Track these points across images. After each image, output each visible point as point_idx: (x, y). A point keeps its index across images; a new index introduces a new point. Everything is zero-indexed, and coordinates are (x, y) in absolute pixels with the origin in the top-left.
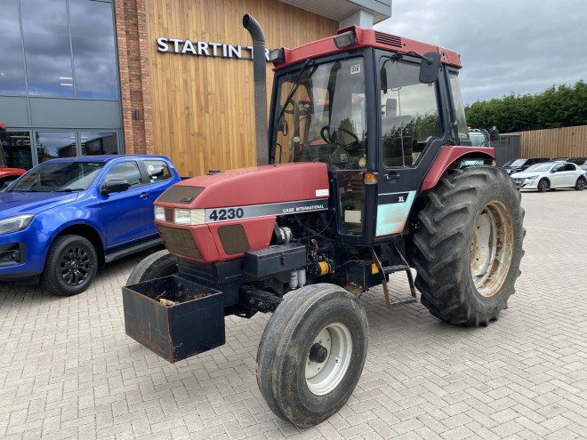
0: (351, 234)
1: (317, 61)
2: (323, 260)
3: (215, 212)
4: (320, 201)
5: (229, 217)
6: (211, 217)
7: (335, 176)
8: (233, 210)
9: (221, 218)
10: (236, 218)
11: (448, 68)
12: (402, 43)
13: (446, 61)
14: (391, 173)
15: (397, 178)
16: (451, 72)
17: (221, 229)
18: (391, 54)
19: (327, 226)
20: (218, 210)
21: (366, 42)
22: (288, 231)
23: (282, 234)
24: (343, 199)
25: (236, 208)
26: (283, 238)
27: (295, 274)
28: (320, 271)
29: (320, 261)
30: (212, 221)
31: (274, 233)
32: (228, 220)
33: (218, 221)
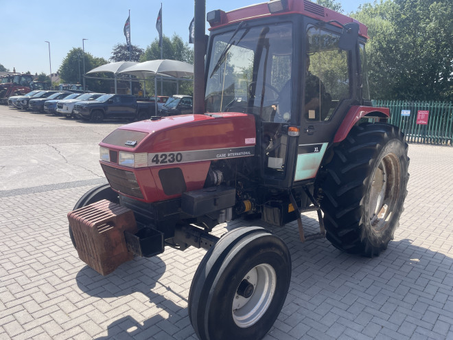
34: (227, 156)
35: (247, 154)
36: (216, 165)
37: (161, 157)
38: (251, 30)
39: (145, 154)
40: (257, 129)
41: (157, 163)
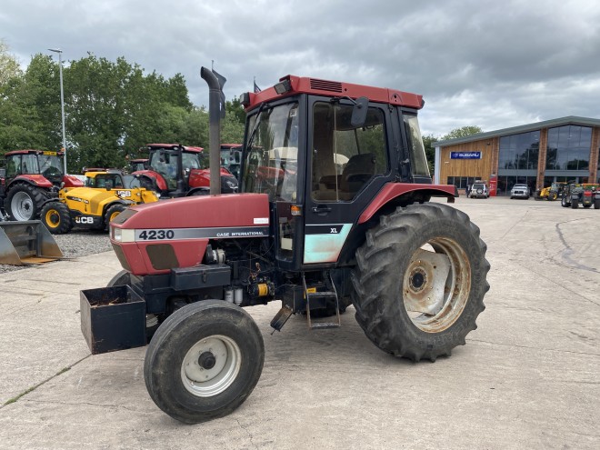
0: (285, 260)
1: (271, 104)
2: (264, 282)
3: (145, 233)
4: (260, 228)
5: (159, 237)
6: (141, 237)
7: (275, 207)
8: (164, 232)
9: (151, 238)
10: (166, 239)
11: (401, 109)
12: (343, 89)
13: (398, 102)
14: (320, 206)
15: (329, 212)
16: (404, 112)
17: (150, 248)
18: (329, 99)
19: (268, 251)
20: (148, 231)
21: (301, 89)
22: (221, 253)
23: (215, 255)
24: (284, 228)
25: (166, 230)
26: (215, 258)
27: (230, 292)
28: (257, 292)
29: (260, 283)
30: (142, 240)
31: (205, 254)
32: (158, 239)
33: (147, 240)
34: (230, 235)
35: (260, 234)
36: (215, 244)
37: (150, 233)
38: (275, 109)
39: (132, 232)
40: (270, 209)
41: (145, 238)
